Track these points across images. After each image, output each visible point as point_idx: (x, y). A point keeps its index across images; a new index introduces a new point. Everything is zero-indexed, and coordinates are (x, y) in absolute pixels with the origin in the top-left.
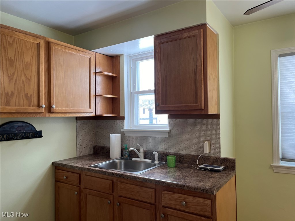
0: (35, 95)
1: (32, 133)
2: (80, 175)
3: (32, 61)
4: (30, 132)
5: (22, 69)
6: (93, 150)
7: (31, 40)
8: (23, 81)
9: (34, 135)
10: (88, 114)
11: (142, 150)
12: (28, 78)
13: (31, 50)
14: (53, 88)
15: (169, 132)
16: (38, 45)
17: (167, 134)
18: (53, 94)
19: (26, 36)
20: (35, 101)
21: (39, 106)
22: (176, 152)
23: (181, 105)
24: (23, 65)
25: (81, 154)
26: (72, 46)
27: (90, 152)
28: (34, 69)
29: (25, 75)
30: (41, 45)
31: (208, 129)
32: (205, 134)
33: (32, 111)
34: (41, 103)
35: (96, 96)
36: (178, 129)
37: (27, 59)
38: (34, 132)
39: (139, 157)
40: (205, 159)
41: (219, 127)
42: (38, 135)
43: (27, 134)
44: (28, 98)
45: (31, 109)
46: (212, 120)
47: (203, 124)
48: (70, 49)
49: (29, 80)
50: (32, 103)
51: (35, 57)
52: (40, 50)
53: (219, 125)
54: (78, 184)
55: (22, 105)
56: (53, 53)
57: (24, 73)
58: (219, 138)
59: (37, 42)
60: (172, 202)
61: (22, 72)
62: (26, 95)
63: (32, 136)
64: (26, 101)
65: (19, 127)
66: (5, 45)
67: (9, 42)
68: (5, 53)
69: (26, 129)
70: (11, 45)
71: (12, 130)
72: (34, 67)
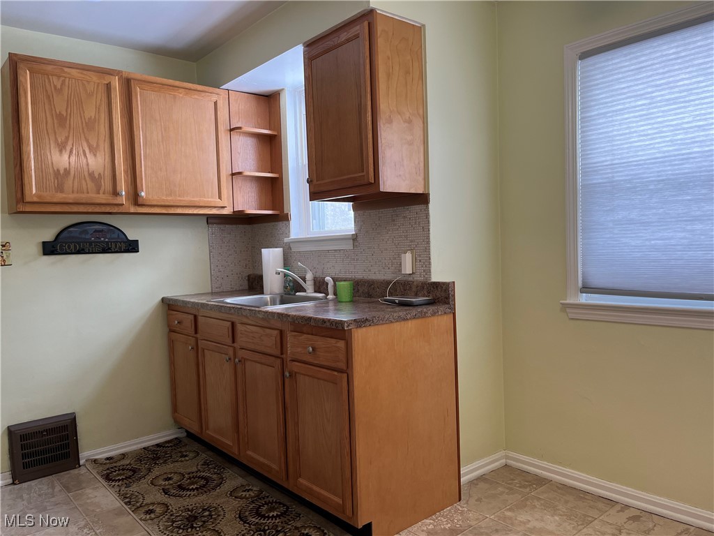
0: (106, 172)
1: (121, 243)
2: (196, 317)
3: (99, 116)
4: (117, 242)
5: (81, 131)
6: (246, 282)
7: (94, 78)
8: (84, 151)
9: (124, 247)
10: (218, 210)
11: (309, 276)
13: (95, 96)
14: (141, 161)
15: (354, 238)
16: (108, 87)
17: (351, 241)
18: (141, 171)
19: (85, 72)
20: (107, 184)
21: (116, 193)
22: (365, 277)
23: (342, 178)
24: (82, 123)
25: (220, 288)
26: (177, 83)
27: (241, 286)
28: (103, 129)
29: (87, 140)
30: (112, 87)
31: (412, 226)
32: (406, 237)
33: (104, 202)
34: (118, 188)
35: (233, 174)
36: (367, 232)
37: (90, 112)
38: (124, 242)
39: (305, 291)
40: (404, 286)
41: (429, 221)
42: (132, 247)
43: (111, 245)
44: (95, 179)
45: (102, 198)
46: (417, 208)
47: (404, 217)
48: (171, 88)
50: (103, 188)
51: (104, 108)
52: (112, 96)
53: (427, 216)
54: (194, 333)
55: (85, 191)
56: (137, 98)
57: (85, 138)
58: (428, 243)
59: (106, 82)
60: (299, 350)
61: (82, 136)
62: (91, 175)
63: (120, 248)
64: (91, 185)
65: (96, 231)
66: (49, 92)
67: (55, 87)
68: (50, 105)
69: (108, 236)
70: (59, 91)
71: (83, 236)
72: (102, 126)
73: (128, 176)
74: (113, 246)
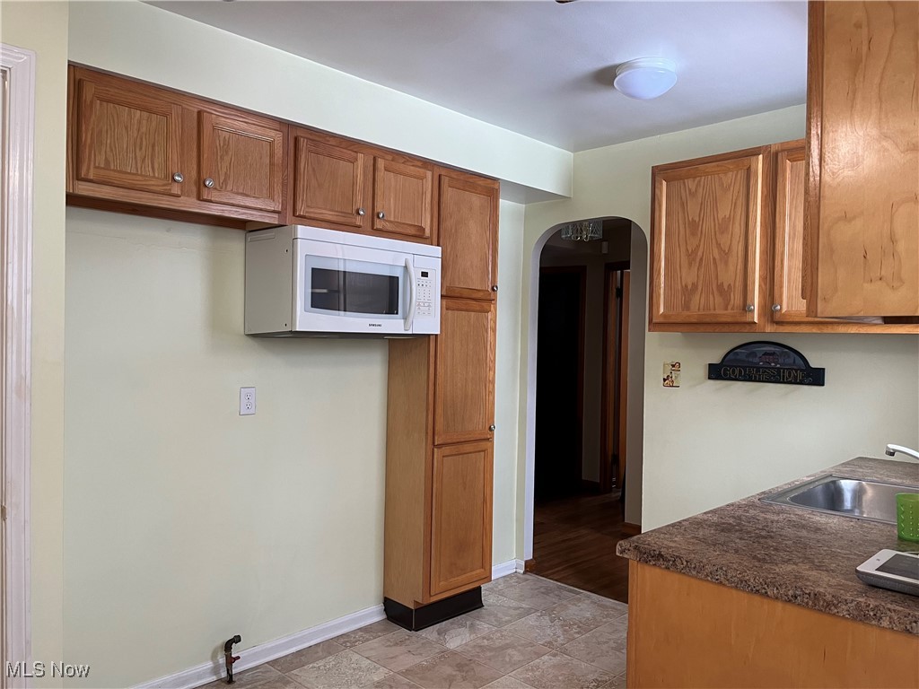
0: (737, 284)
1: (796, 371)
3: (735, 212)
4: (792, 369)
5: (713, 235)
8: (714, 259)
9: (800, 375)
12: (724, 251)
13: (732, 188)
16: (748, 173)
18: (781, 276)
20: (736, 299)
21: (746, 307)
24: (715, 226)
28: (738, 229)
29: (718, 245)
30: (753, 171)
33: (729, 320)
37: (724, 211)
38: (801, 370)
42: (815, 377)
43: (784, 372)
44: (723, 291)
45: (728, 315)
49: (726, 254)
50: (732, 302)
51: (741, 200)
52: (751, 183)
55: (712, 307)
56: (784, 175)
57: (717, 242)
59: (746, 167)
61: (714, 241)
62: (720, 287)
63: (796, 377)
64: (719, 300)
65: (766, 354)
66: (684, 198)
67: (690, 190)
68: (684, 213)
69: (781, 361)
70: (693, 194)
71: (751, 360)
72: (737, 225)
73: (766, 284)
74: (786, 374)
